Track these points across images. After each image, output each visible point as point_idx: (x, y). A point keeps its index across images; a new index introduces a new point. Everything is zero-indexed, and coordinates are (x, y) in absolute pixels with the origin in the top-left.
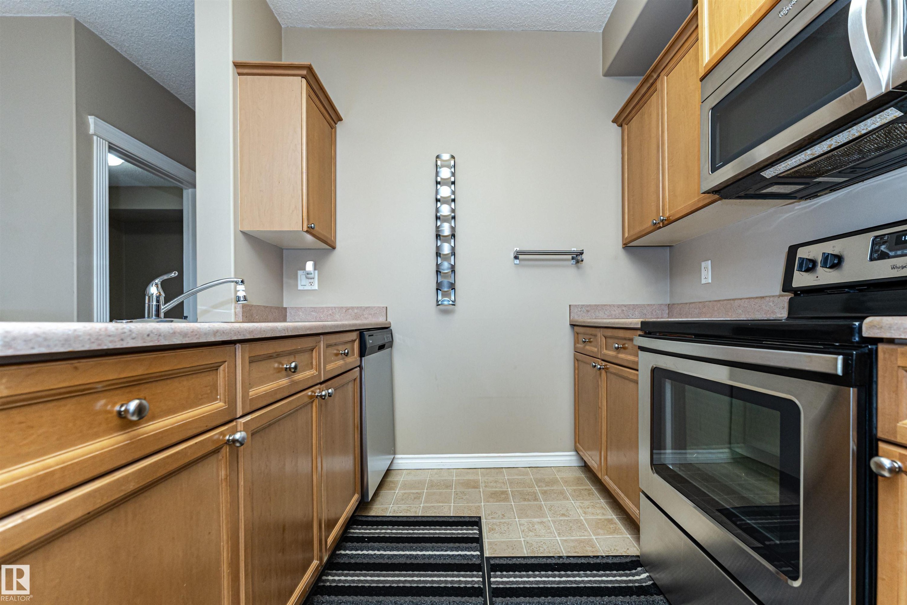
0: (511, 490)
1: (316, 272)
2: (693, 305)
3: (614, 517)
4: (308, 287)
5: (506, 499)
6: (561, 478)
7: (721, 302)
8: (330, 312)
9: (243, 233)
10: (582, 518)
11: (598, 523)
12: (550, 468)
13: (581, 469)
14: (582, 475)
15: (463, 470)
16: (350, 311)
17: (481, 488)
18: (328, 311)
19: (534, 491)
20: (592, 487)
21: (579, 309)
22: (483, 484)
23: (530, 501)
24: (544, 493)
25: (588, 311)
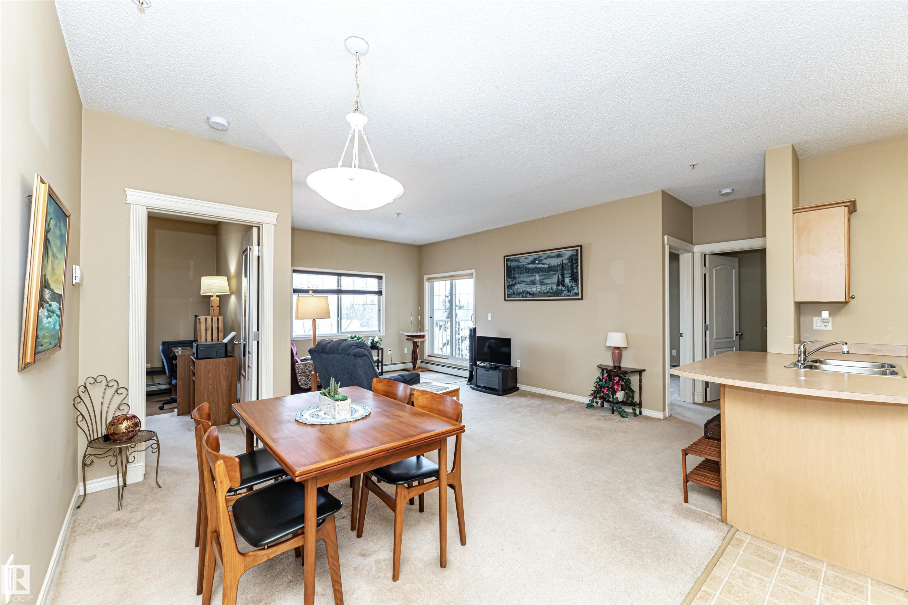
1: (831, 318)
4: (824, 328)
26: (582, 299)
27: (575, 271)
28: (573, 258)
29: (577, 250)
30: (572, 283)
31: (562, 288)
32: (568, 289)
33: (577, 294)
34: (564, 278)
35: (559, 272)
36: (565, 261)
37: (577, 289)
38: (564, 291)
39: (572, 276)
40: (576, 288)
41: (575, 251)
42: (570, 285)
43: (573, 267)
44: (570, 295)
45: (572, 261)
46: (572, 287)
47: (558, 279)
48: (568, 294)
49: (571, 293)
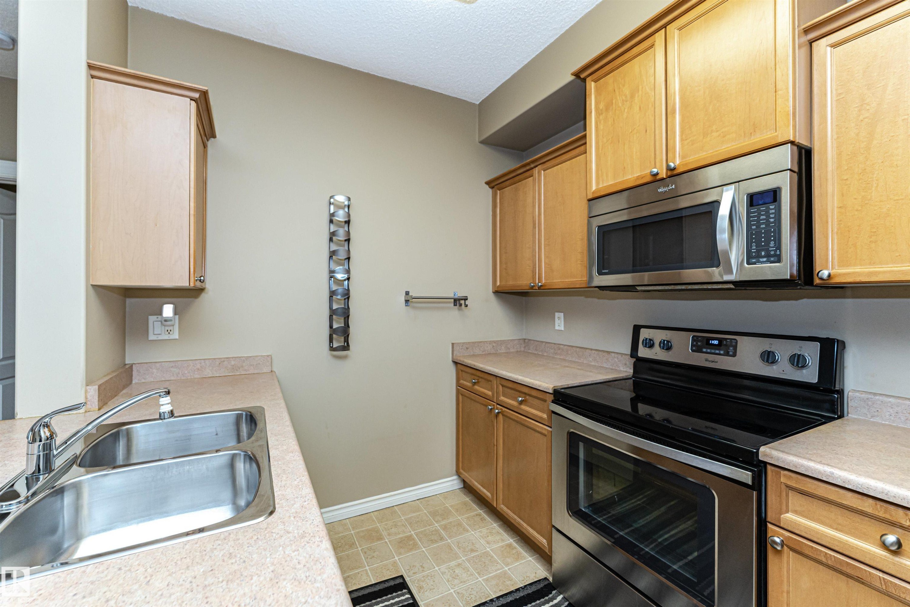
0: (414, 533)
1: (177, 317)
2: (549, 345)
3: (511, 540)
4: (166, 337)
5: (415, 546)
6: (451, 506)
7: (574, 348)
8: (198, 366)
9: (93, 286)
10: (488, 549)
11: (503, 551)
12: (435, 496)
13: (462, 491)
14: (467, 499)
15: (356, 517)
16: (226, 363)
17: (386, 538)
18: (195, 365)
19: (435, 529)
20: (481, 511)
21: (461, 347)
22: (384, 531)
23: (437, 542)
24: (445, 528)
25: (467, 348)
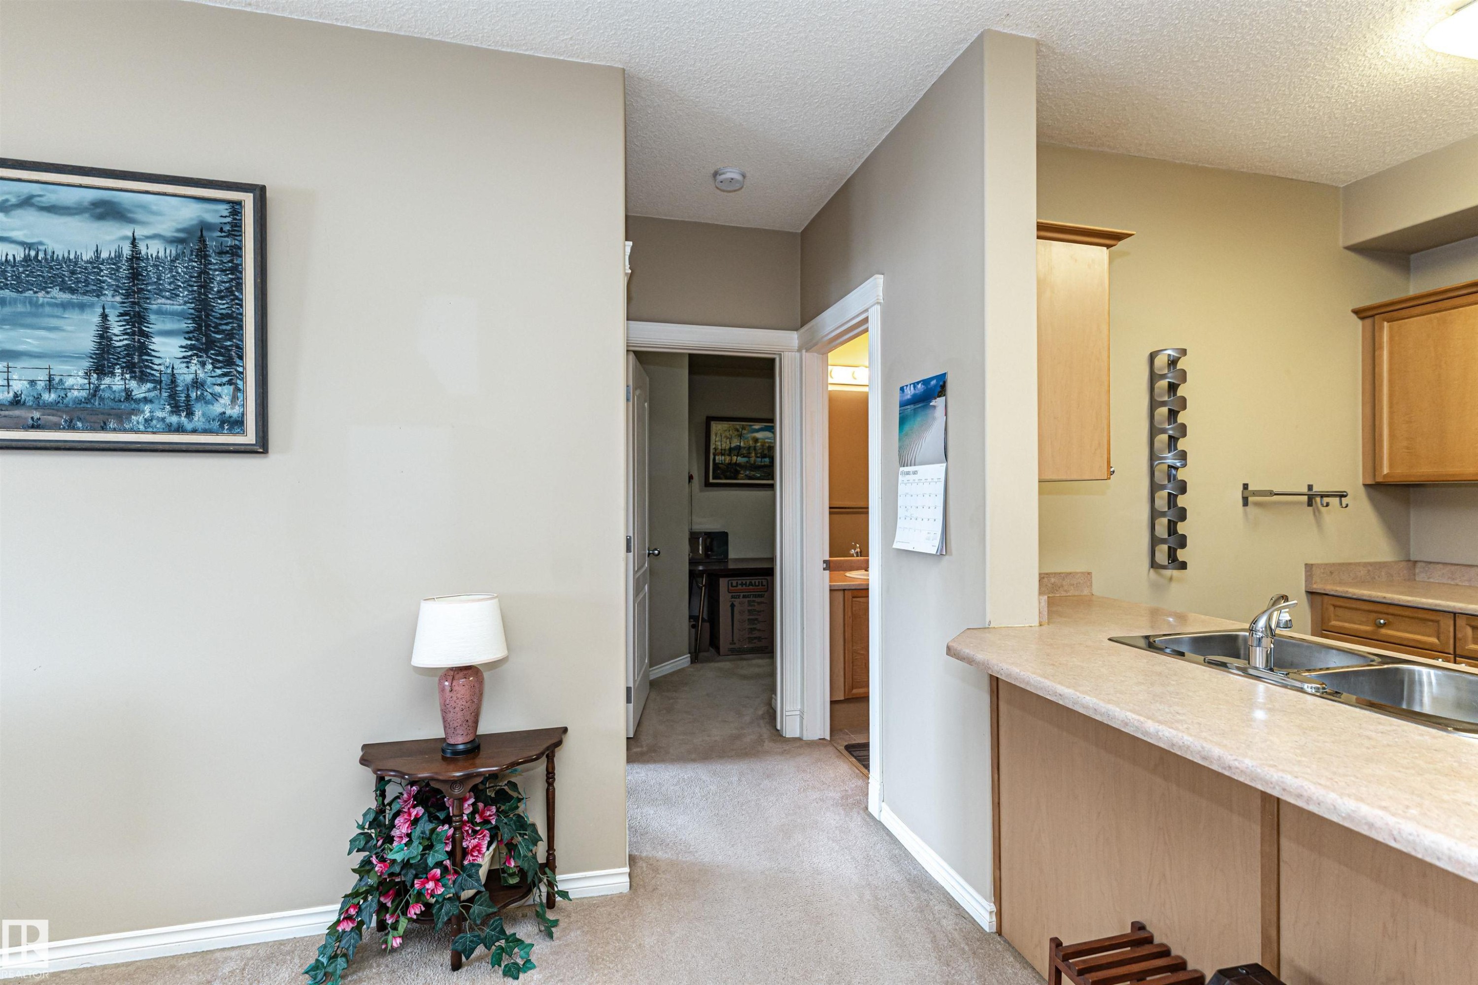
21: (1322, 571)
26: (262, 447)
27: (221, 306)
28: (212, 244)
29: (236, 208)
30: (203, 364)
31: (133, 384)
32: (173, 396)
33: (236, 424)
34: (147, 335)
35: (113, 301)
36: (153, 249)
37: (234, 399)
38: (146, 400)
39: (198, 329)
40: (227, 390)
41: (224, 209)
42: (186, 374)
43: (205, 286)
44: (189, 426)
45: (202, 254)
46: (197, 384)
47: (104, 335)
48: (174, 419)
49: (190, 414)
